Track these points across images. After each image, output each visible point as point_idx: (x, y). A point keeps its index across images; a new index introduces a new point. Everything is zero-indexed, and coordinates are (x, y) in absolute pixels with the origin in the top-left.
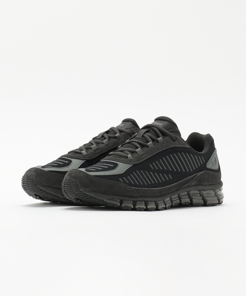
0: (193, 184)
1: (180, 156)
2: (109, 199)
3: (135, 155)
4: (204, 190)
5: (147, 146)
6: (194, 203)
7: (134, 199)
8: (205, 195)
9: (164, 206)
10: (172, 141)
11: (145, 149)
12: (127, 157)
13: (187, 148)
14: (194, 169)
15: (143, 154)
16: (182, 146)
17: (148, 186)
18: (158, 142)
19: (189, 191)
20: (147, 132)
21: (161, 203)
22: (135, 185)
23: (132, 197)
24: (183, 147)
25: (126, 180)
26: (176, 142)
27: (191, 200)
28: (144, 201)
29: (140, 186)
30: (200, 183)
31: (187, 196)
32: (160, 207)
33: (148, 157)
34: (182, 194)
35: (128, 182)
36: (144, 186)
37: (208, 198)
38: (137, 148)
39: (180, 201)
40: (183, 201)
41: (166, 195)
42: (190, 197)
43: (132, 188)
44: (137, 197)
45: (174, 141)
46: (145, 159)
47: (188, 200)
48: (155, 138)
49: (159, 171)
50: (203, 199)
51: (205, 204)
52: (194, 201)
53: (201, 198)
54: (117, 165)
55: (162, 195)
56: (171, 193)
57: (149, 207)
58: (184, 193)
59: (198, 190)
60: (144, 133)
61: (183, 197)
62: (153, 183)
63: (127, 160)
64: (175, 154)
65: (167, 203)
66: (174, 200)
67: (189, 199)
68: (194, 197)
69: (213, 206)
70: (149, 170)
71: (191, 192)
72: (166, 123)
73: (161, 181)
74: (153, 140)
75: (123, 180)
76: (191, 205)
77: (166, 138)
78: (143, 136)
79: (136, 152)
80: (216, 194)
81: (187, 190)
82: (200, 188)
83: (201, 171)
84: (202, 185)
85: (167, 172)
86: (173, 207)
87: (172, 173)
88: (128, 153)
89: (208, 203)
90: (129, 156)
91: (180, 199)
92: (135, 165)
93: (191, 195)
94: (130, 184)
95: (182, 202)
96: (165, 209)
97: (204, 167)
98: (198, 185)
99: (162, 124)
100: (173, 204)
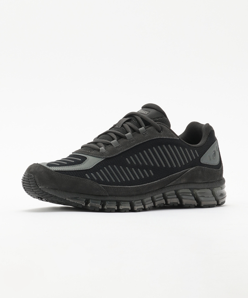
0: (182, 182)
1: (166, 149)
2: (72, 198)
3: (109, 148)
4: (198, 189)
5: (125, 138)
6: (184, 204)
7: (103, 199)
8: (199, 195)
9: (142, 207)
10: (157, 132)
11: (122, 141)
12: (99, 150)
13: (176, 139)
14: (184, 164)
15: (119, 147)
16: (168, 137)
17: (122, 184)
18: (139, 132)
19: (178, 190)
20: (127, 121)
21: (138, 203)
22: (105, 182)
23: (100, 196)
24: (169, 139)
25: (94, 176)
26: (162, 133)
27: (181, 201)
28: (116, 201)
29: (111, 183)
30: (191, 180)
31: (176, 196)
32: (136, 208)
33: (125, 150)
34: (167, 193)
35: (96, 179)
36: (117, 183)
37: (202, 199)
38: (113, 139)
39: (166, 201)
40: (169, 201)
41: (146, 194)
42: (178, 197)
43: (100, 185)
44: (107, 196)
45: (159, 132)
46: (121, 152)
47: (176, 200)
48: (135, 128)
49: (137, 167)
50: (197, 199)
51: (199, 206)
52: (185, 202)
53: (193, 198)
54: (86, 158)
55: (140, 194)
56: (153, 191)
57: (121, 207)
58: (170, 192)
59: (190, 189)
60: (124, 123)
61: (169, 197)
62: (129, 179)
63: (98, 153)
64: (159, 147)
65: (146, 203)
66: (157, 200)
67: (178, 199)
68: (183, 197)
69: (209, 207)
70: (125, 165)
71: (180, 191)
72: (152, 111)
73: (138, 178)
74: (133, 131)
75: (91, 176)
76: (180, 206)
77: (150, 128)
78: (122, 126)
79: (111, 144)
80: (213, 194)
81: (175, 189)
82: (193, 186)
83: (192, 167)
84: (193, 183)
85: (148, 168)
86: (155, 208)
87: (155, 168)
88: (102, 145)
89: (203, 203)
90: (102, 149)
91: (165, 199)
92: (107, 159)
93: (180, 194)
94: (99, 181)
95: (169, 203)
96: (145, 210)
97: (197, 162)
98: (190, 183)
99: (147, 112)
100: (156, 205)
